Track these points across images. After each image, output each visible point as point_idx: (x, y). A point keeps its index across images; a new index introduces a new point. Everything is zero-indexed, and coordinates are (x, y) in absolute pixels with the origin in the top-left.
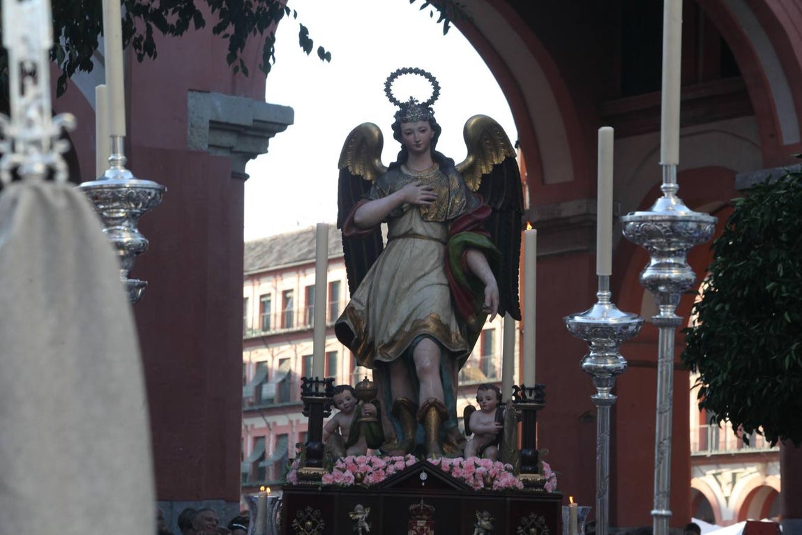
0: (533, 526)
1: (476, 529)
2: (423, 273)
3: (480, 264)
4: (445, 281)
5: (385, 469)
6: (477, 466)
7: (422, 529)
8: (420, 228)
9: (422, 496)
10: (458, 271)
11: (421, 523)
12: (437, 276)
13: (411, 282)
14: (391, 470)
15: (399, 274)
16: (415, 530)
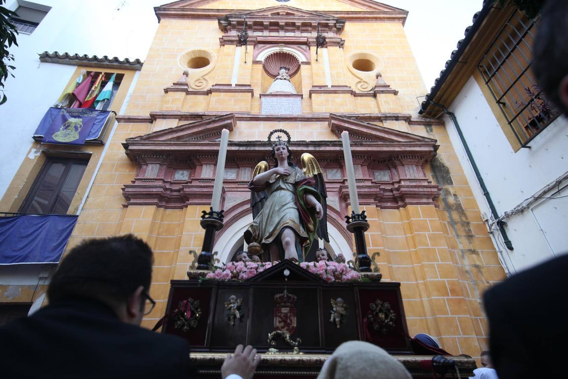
0: (381, 311)
1: (332, 315)
2: (285, 203)
3: (312, 199)
4: (296, 207)
5: (257, 269)
6: (327, 265)
7: (286, 315)
8: (283, 186)
9: (286, 287)
10: (302, 203)
11: (285, 310)
12: (292, 205)
13: (280, 207)
14: (261, 270)
15: (274, 204)
16: (280, 317)
